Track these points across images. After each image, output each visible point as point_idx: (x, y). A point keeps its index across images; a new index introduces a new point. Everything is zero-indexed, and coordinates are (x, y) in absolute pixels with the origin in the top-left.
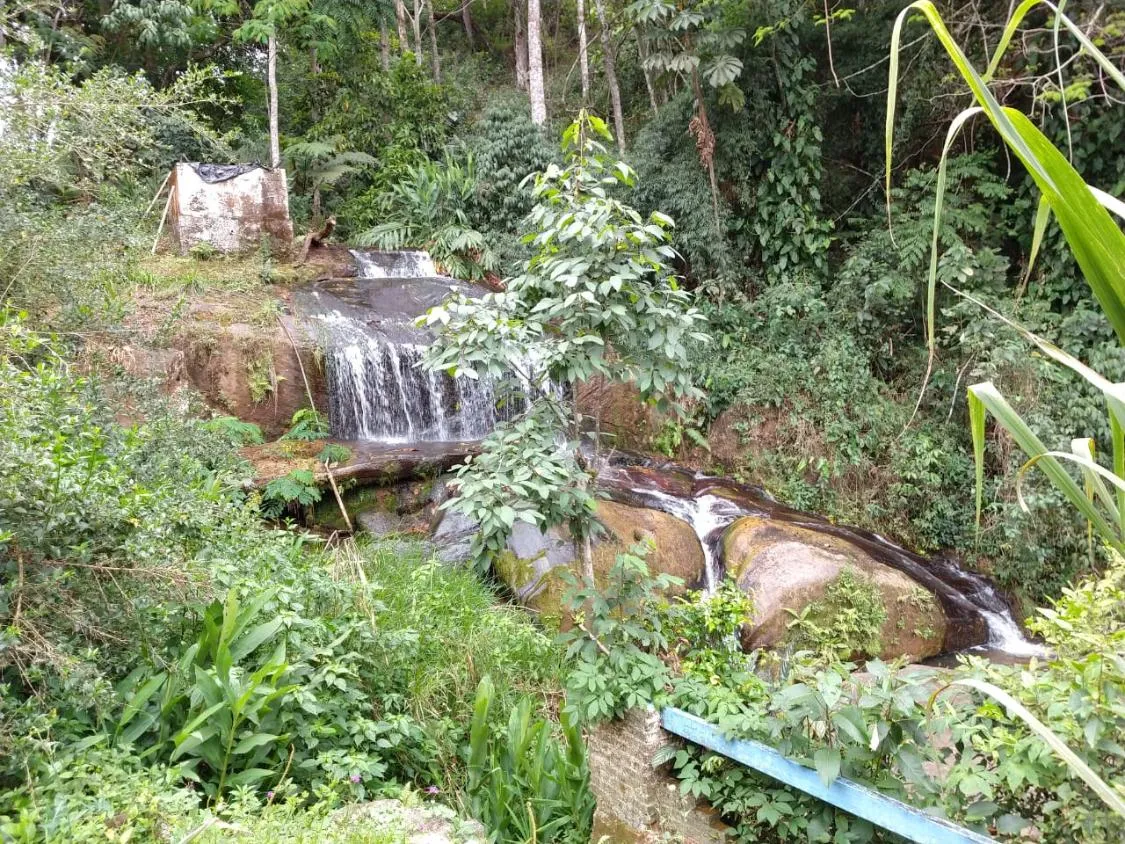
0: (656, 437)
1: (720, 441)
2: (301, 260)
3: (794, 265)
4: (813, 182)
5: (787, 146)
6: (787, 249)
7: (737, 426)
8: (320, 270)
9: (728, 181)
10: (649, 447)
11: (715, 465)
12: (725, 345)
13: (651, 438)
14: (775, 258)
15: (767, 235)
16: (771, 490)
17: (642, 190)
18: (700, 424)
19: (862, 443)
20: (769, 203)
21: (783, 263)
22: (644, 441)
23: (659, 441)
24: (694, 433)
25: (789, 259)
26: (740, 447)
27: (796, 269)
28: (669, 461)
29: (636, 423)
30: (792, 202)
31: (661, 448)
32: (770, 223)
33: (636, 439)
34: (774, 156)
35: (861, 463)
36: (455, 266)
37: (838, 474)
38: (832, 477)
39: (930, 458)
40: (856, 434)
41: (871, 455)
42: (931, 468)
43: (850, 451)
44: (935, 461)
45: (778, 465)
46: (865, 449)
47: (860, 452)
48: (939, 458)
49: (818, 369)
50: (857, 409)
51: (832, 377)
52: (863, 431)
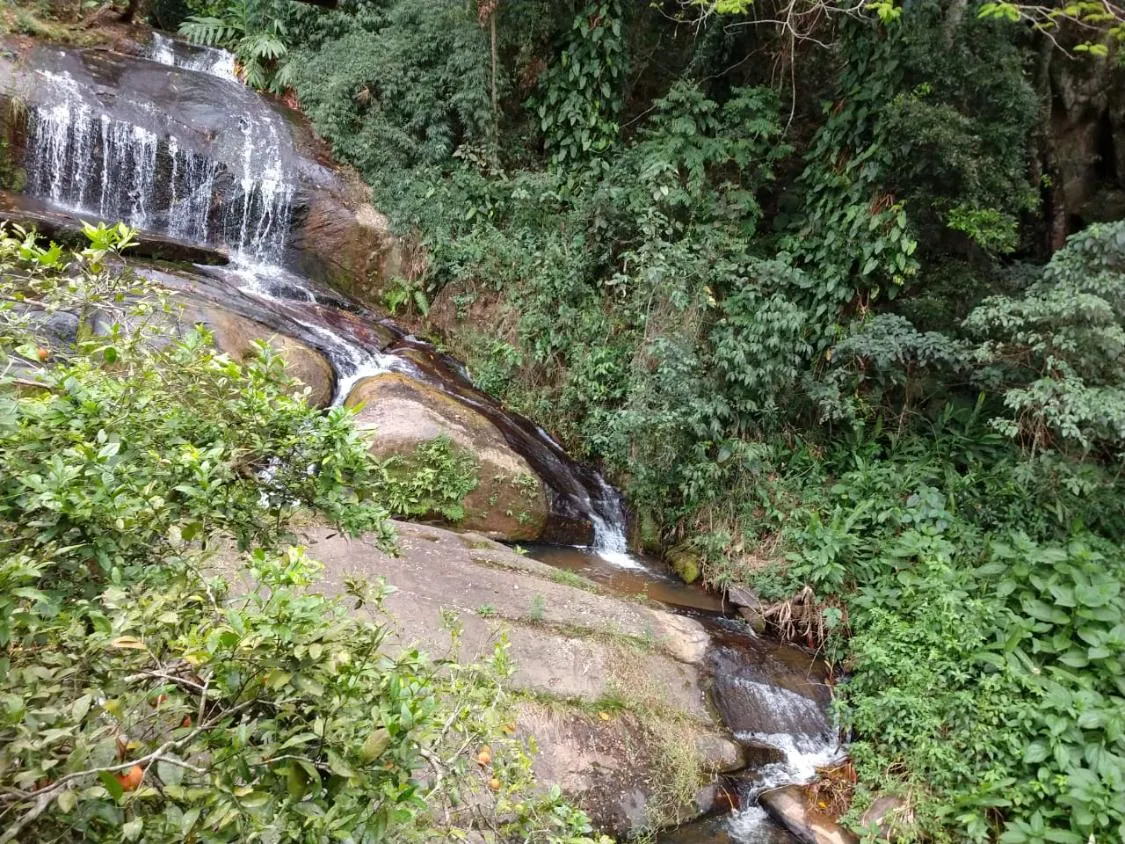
0: (387, 291)
1: (440, 311)
2: (82, 25)
3: (574, 160)
4: (607, 76)
5: (585, 31)
6: (568, 141)
7: (456, 299)
8: (100, 39)
10: (376, 300)
11: (432, 334)
12: (469, 215)
13: (380, 292)
14: (557, 147)
15: (550, 120)
16: (470, 367)
17: (433, 39)
18: (429, 289)
19: (554, 343)
20: (560, 89)
21: (563, 154)
22: (372, 292)
23: (387, 296)
24: (420, 297)
25: (569, 152)
26: (459, 321)
27: (575, 166)
28: (389, 317)
29: (367, 272)
30: (582, 93)
31: (387, 304)
32: (553, 109)
33: (364, 288)
34: (574, 41)
35: (545, 358)
36: (251, 74)
37: (519, 363)
38: (515, 366)
39: (602, 369)
40: (552, 333)
41: (561, 356)
42: (600, 378)
43: (538, 345)
44: (604, 372)
45: (483, 346)
46: (554, 348)
47: (549, 349)
48: (609, 370)
49: (539, 262)
50: (560, 310)
51: (544, 271)
52: (559, 330)
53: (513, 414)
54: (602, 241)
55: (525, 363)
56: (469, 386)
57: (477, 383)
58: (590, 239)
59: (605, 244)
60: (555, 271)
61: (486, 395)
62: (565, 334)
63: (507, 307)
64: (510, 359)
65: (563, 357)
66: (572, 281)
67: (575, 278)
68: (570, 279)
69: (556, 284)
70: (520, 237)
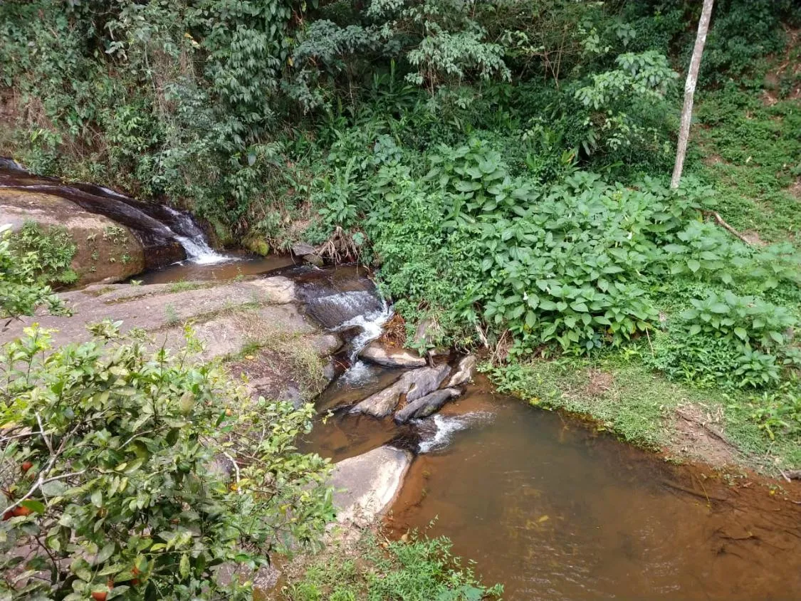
16: (18, 160)
19: (82, 115)
35: (81, 131)
37: (61, 142)
38: (57, 146)
39: (132, 124)
40: (76, 108)
41: (94, 124)
42: (134, 132)
43: (70, 122)
44: (136, 126)
45: (21, 138)
46: (85, 120)
47: (80, 122)
48: (139, 123)
49: (35, 51)
50: (74, 86)
51: (44, 57)
52: (81, 104)
53: (76, 185)
54: (82, 17)
55: (64, 140)
56: (25, 175)
57: (31, 170)
58: (71, 18)
59: (86, 19)
60: (54, 54)
61: (45, 177)
62: (88, 105)
63: (26, 98)
64: (51, 142)
65: (96, 125)
66: (74, 59)
67: (75, 56)
68: (71, 57)
69: (61, 66)
70: (7, 33)
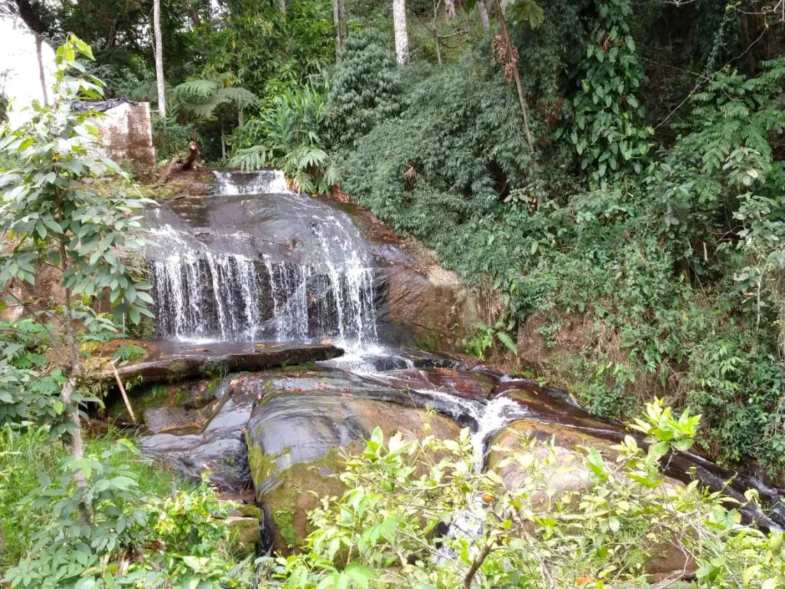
0: (469, 340)
1: (528, 346)
2: (161, 181)
3: (614, 172)
4: (629, 90)
5: (600, 57)
6: (605, 156)
7: (541, 330)
8: (177, 189)
9: (535, 95)
10: (462, 350)
11: (524, 369)
12: (533, 250)
13: (464, 341)
14: (595, 164)
15: (584, 143)
16: (575, 394)
17: (459, 107)
18: (510, 327)
19: (662, 350)
20: (586, 113)
21: (602, 170)
22: (457, 344)
23: (471, 344)
24: (503, 337)
25: (608, 166)
26: (548, 351)
27: (617, 176)
28: (479, 363)
29: (449, 326)
30: (609, 110)
31: (473, 351)
32: (585, 133)
33: (449, 342)
34: (590, 67)
35: (657, 369)
36: (302, 183)
37: (633, 380)
38: (628, 382)
39: (727, 366)
40: (657, 342)
41: (673, 361)
42: (731, 376)
43: (646, 357)
44: (733, 369)
45: (583, 370)
46: (664, 355)
47: (659, 358)
48: (738, 365)
49: (619, 274)
50: (657, 315)
51: (630, 281)
52: (663, 336)
54: (677, 237)
55: (637, 377)
56: (583, 413)
57: (591, 409)
58: (663, 238)
59: (681, 239)
60: (640, 279)
61: (605, 420)
62: (671, 338)
63: (597, 325)
64: (621, 379)
65: (679, 363)
66: (662, 284)
67: (666, 281)
68: (660, 282)
69: (645, 291)
70: (592, 256)
